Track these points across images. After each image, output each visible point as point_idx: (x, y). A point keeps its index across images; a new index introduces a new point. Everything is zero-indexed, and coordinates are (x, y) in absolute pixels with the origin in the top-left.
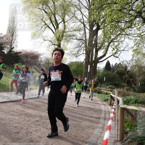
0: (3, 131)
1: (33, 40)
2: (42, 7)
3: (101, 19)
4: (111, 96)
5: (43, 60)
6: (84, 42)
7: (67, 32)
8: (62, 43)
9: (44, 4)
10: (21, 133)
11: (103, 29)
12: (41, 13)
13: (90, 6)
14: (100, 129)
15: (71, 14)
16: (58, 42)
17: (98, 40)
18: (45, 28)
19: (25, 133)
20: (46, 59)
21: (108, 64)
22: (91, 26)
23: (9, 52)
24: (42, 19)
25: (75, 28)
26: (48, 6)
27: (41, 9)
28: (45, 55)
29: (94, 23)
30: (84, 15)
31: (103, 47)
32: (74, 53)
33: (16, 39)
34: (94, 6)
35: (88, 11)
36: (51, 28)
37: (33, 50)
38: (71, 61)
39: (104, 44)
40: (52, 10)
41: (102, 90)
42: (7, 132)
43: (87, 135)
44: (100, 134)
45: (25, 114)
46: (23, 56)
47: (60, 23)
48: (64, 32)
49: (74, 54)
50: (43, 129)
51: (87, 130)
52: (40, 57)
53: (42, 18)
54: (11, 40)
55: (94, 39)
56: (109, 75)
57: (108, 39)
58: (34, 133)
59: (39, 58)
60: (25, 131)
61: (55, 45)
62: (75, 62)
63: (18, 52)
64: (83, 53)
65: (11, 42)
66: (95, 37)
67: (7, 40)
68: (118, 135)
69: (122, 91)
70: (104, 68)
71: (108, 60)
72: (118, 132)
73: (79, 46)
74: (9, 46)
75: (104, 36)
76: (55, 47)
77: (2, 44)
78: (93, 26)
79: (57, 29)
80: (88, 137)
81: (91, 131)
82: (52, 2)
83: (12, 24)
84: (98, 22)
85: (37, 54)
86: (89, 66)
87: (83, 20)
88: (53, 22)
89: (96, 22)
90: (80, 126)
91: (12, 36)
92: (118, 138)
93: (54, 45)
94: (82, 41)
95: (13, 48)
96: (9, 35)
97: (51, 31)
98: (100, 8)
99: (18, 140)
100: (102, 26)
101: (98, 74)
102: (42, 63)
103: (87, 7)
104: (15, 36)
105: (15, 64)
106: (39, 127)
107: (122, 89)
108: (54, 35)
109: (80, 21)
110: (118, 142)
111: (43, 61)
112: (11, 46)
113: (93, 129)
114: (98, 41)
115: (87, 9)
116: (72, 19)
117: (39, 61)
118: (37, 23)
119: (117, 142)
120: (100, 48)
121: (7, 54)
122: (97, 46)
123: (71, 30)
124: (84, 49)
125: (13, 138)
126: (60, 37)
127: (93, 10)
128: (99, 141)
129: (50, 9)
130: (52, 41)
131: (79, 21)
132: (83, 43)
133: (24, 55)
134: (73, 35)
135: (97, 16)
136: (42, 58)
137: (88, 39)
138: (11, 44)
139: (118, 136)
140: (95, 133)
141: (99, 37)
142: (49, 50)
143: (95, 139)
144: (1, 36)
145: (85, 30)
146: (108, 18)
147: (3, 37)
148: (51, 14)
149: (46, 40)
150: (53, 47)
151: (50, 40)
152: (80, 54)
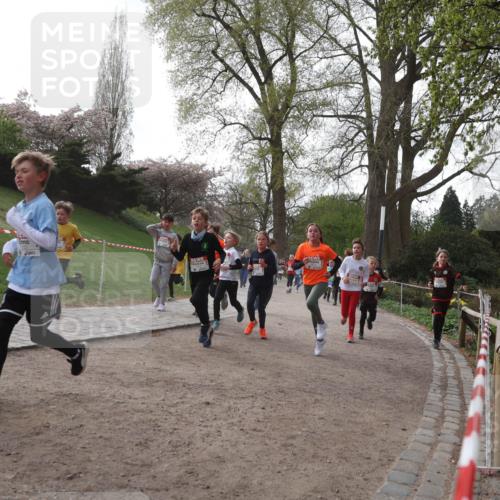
0: (94, 438)
1: (184, 126)
2: (214, 10)
3: (424, 40)
4: (464, 312)
5: (221, 192)
6: (363, 126)
7: (305, 91)
8: (286, 132)
10: (155, 443)
11: (430, 78)
14: (425, 432)
15: (314, 26)
16: (272, 130)
17: (412, 118)
18: (227, 81)
19: (166, 444)
20: (231, 189)
21: (451, 200)
22: (389, 69)
23: (104, 168)
24: (214, 52)
25: (330, 78)
26: (234, 5)
27: (209, 16)
28: (228, 175)
29: (398, 57)
30: (361, 29)
31: (432, 139)
32: (329, 165)
33: (128, 123)
35: (374, 14)
36: (246, 81)
37: (187, 162)
38: (318, 194)
39: (438, 129)
40: (248, 19)
42: (108, 443)
43: (383, 453)
44: (428, 449)
45: (166, 381)
46: (151, 183)
47: (276, 62)
48: (291, 90)
49: (328, 171)
50: (229, 432)
51: (383, 435)
52: (212, 184)
53: (212, 46)
54: (112, 130)
55: (399, 113)
56: (454, 239)
57: (450, 111)
58: (198, 445)
59: (206, 185)
60: (168, 439)
61: (260, 139)
62: (333, 199)
63: (136, 168)
64: (361, 166)
65: (112, 136)
66: (403, 105)
67: (96, 131)
68: (492, 452)
70: (435, 217)
71: (450, 188)
73: (345, 140)
74: (103, 150)
75: (437, 100)
76: (260, 145)
77: (80, 145)
78: (395, 69)
79: (265, 82)
80: (385, 460)
81: (396, 438)
83: (113, 73)
84: (414, 51)
85: (201, 172)
86: (383, 210)
87: (359, 46)
88: (253, 61)
89: (403, 54)
90: (358, 420)
91: (115, 112)
92: (492, 464)
93: (256, 141)
94: (358, 122)
95: (119, 155)
96: (104, 110)
97: (246, 90)
99: (144, 468)
100: (429, 64)
101: (413, 236)
102: (216, 204)
104: (124, 113)
105: (125, 209)
106: (214, 424)
108: (257, 105)
109: (347, 50)
110: (494, 479)
111: (220, 196)
112: (111, 147)
113: (404, 430)
114: (415, 121)
115: (372, 6)
116: (317, 44)
117: (209, 196)
118: (197, 66)
119: (489, 478)
120: (421, 145)
121: (100, 176)
122: (408, 139)
123: (318, 85)
124: (365, 149)
125: (127, 463)
126: (278, 110)
127: (395, 8)
128: (424, 473)
129: (240, 14)
130: (251, 126)
131: (342, 52)
132: (360, 130)
133: (157, 180)
134: (326, 104)
135: (408, 31)
136: (219, 186)
137: (378, 114)
138: (111, 141)
139: (493, 458)
140: (409, 447)
141: (418, 105)
142: (241, 157)
143: (410, 466)
144: (76, 115)
145: (365, 84)
146: (449, 35)
147: (82, 120)
148: (245, 32)
149: (231, 124)
150: (254, 145)
151: (243, 122)
152: (348, 170)
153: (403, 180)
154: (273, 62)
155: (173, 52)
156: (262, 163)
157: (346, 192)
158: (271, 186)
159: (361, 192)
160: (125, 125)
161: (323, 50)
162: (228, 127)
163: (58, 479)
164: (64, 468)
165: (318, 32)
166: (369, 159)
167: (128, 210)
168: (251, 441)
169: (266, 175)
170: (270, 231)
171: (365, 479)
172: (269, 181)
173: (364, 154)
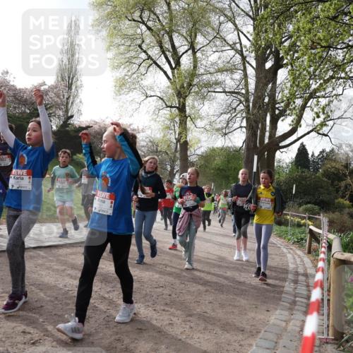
0: (50, 315)
1: (118, 97)
2: (141, 16)
3: (286, 40)
4: (311, 230)
5: (143, 143)
6: (242, 99)
7: (202, 74)
8: (189, 101)
9: (145, 8)
10: (93, 319)
11: (289, 67)
12: (139, 31)
13: (257, 10)
14: (283, 312)
15: (210, 30)
16: (179, 101)
17: (277, 95)
18: (149, 67)
19: (101, 320)
20: (151, 142)
21: (302, 151)
22: (261, 60)
23: (62, 126)
24: (140, 46)
25: (221, 65)
26: (155, 14)
27: (138, 21)
28: (148, 132)
29: (268, 52)
30: (242, 33)
31: (290, 110)
32: (219, 126)
33: (80, 94)
34: (269, 10)
35: (252, 22)
36: (162, 66)
38: (210, 146)
39: (294, 102)
40: (164, 24)
41: (288, 217)
42: (60, 319)
43: (253, 327)
44: (284, 324)
46: (94, 137)
47: (183, 54)
48: (193, 74)
49: (218, 130)
50: (146, 312)
51: (253, 315)
53: (139, 42)
54: (67, 99)
55: (268, 91)
56: (305, 178)
57: (303, 90)
60: (103, 316)
61: (171, 107)
62: (222, 149)
63: (84, 126)
64: (241, 127)
65: (67, 103)
66: (270, 85)
67: (56, 99)
68: (328, 326)
69: (337, 219)
70: (292, 163)
71: (302, 144)
72: (328, 319)
73: (230, 109)
74: (61, 113)
75: (294, 83)
76: (171, 111)
78: (266, 60)
79: (175, 67)
80: (254, 331)
81: (262, 317)
82: (163, 3)
84: (279, 48)
85: (129, 129)
86: (256, 157)
87: (241, 44)
88: (167, 53)
89: (271, 50)
90: (236, 304)
91: (70, 87)
92: (328, 335)
93: (169, 109)
94: (239, 97)
95: (72, 116)
96: (62, 85)
97: (162, 73)
98: (282, 13)
100: (289, 57)
101: (276, 176)
103: (251, 14)
104: (76, 87)
105: (75, 155)
107: (337, 213)
108: (169, 84)
109: (233, 47)
110: (329, 345)
111: (143, 146)
112: (67, 111)
113: (268, 311)
114: (279, 97)
115: (250, 16)
116: (212, 43)
118: (128, 55)
119: (326, 345)
120: (283, 113)
121: (58, 131)
122: (274, 109)
123: (212, 70)
124: (244, 115)
126: (183, 87)
127: (266, 19)
128: (281, 341)
129: (159, 20)
130: (165, 98)
131: (229, 48)
132: (241, 102)
133: (98, 134)
134: (217, 83)
135: (275, 35)
136: (142, 140)
137: (253, 91)
138: (67, 107)
139: (328, 331)
140: (271, 323)
141: (281, 86)
142: (158, 119)
143: (271, 336)
144: (42, 88)
145: (245, 70)
146: (302, 38)
147: (47, 92)
148: (162, 32)
149: (151, 96)
150: (167, 111)
151: (159, 95)
152: (232, 129)
153: (270, 137)
154: (181, 53)
155: (111, 46)
156: (172, 124)
157: (230, 145)
158: (178, 140)
159: (241, 145)
160: (76, 96)
161: (216, 46)
162: (149, 98)
163: (25, 343)
164: (29, 336)
165: (212, 34)
166: (247, 122)
167: (78, 155)
168: (161, 318)
169: (175, 132)
170: (177, 171)
171: (240, 345)
172: (177, 136)
173: (243, 119)
